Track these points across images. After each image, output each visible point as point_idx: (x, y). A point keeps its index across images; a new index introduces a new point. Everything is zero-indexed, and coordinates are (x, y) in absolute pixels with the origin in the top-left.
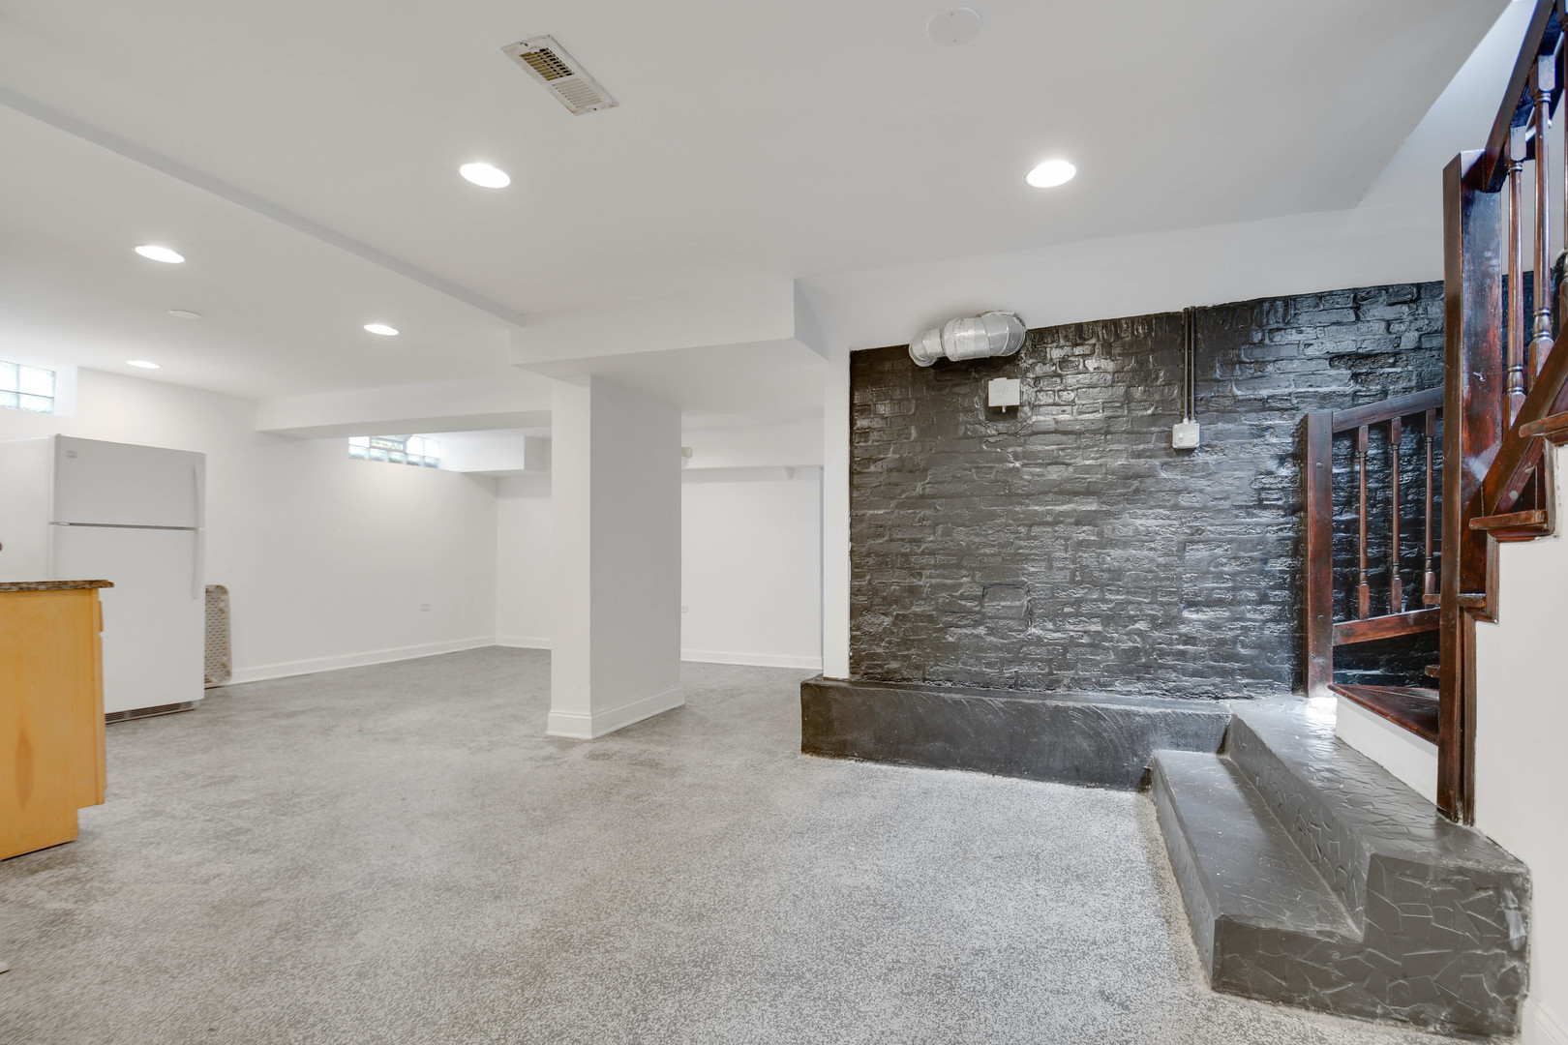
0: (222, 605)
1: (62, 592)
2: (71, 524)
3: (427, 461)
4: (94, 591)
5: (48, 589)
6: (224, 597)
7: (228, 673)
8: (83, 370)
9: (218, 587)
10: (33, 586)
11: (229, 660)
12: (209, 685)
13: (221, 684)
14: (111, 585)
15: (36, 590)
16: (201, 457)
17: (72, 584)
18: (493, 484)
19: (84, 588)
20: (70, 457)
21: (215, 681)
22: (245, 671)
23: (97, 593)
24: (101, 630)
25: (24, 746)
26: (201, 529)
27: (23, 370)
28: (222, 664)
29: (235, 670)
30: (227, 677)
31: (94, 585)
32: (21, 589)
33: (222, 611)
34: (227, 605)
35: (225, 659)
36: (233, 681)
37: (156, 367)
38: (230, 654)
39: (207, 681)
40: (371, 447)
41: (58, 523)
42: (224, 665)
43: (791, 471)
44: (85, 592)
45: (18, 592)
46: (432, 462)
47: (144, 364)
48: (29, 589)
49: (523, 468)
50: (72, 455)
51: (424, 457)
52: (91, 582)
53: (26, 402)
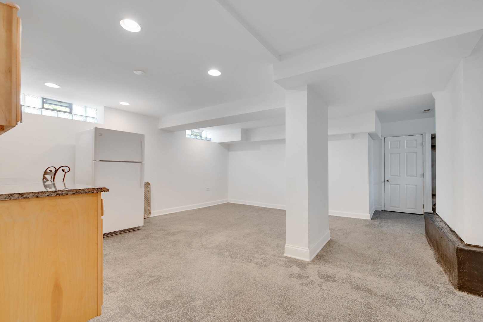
0: (148, 189)
1: (81, 195)
2: (100, 161)
3: (207, 139)
4: (98, 194)
5: (73, 194)
6: (149, 186)
7: (150, 213)
8: (106, 108)
9: (147, 183)
10: (65, 192)
11: (150, 208)
12: (145, 217)
13: (148, 217)
14: (108, 190)
15: (67, 194)
16: (143, 136)
17: (87, 191)
18: (227, 146)
19: (93, 192)
20: (100, 135)
21: (146, 216)
22: (156, 212)
23: (101, 195)
24: (102, 215)
25: (57, 288)
26: (143, 162)
27: (88, 109)
28: (148, 210)
29: (152, 212)
30: (149, 214)
31: (99, 190)
32: (57, 194)
33: (148, 191)
34: (150, 189)
35: (149, 208)
36: (152, 216)
37: (128, 104)
38: (151, 206)
39: (144, 216)
40: (191, 135)
41: (96, 161)
42: (149, 210)
43: (353, 135)
44: (94, 194)
45: (56, 196)
46: (209, 140)
47: (125, 104)
48: (62, 194)
49: (240, 140)
50: (101, 135)
51: (207, 138)
52: (97, 189)
53: (89, 120)
